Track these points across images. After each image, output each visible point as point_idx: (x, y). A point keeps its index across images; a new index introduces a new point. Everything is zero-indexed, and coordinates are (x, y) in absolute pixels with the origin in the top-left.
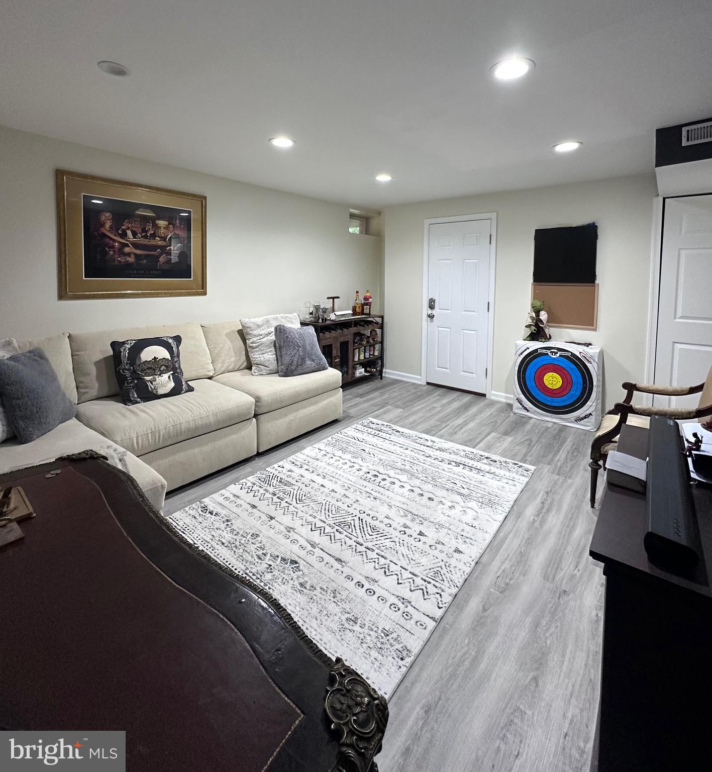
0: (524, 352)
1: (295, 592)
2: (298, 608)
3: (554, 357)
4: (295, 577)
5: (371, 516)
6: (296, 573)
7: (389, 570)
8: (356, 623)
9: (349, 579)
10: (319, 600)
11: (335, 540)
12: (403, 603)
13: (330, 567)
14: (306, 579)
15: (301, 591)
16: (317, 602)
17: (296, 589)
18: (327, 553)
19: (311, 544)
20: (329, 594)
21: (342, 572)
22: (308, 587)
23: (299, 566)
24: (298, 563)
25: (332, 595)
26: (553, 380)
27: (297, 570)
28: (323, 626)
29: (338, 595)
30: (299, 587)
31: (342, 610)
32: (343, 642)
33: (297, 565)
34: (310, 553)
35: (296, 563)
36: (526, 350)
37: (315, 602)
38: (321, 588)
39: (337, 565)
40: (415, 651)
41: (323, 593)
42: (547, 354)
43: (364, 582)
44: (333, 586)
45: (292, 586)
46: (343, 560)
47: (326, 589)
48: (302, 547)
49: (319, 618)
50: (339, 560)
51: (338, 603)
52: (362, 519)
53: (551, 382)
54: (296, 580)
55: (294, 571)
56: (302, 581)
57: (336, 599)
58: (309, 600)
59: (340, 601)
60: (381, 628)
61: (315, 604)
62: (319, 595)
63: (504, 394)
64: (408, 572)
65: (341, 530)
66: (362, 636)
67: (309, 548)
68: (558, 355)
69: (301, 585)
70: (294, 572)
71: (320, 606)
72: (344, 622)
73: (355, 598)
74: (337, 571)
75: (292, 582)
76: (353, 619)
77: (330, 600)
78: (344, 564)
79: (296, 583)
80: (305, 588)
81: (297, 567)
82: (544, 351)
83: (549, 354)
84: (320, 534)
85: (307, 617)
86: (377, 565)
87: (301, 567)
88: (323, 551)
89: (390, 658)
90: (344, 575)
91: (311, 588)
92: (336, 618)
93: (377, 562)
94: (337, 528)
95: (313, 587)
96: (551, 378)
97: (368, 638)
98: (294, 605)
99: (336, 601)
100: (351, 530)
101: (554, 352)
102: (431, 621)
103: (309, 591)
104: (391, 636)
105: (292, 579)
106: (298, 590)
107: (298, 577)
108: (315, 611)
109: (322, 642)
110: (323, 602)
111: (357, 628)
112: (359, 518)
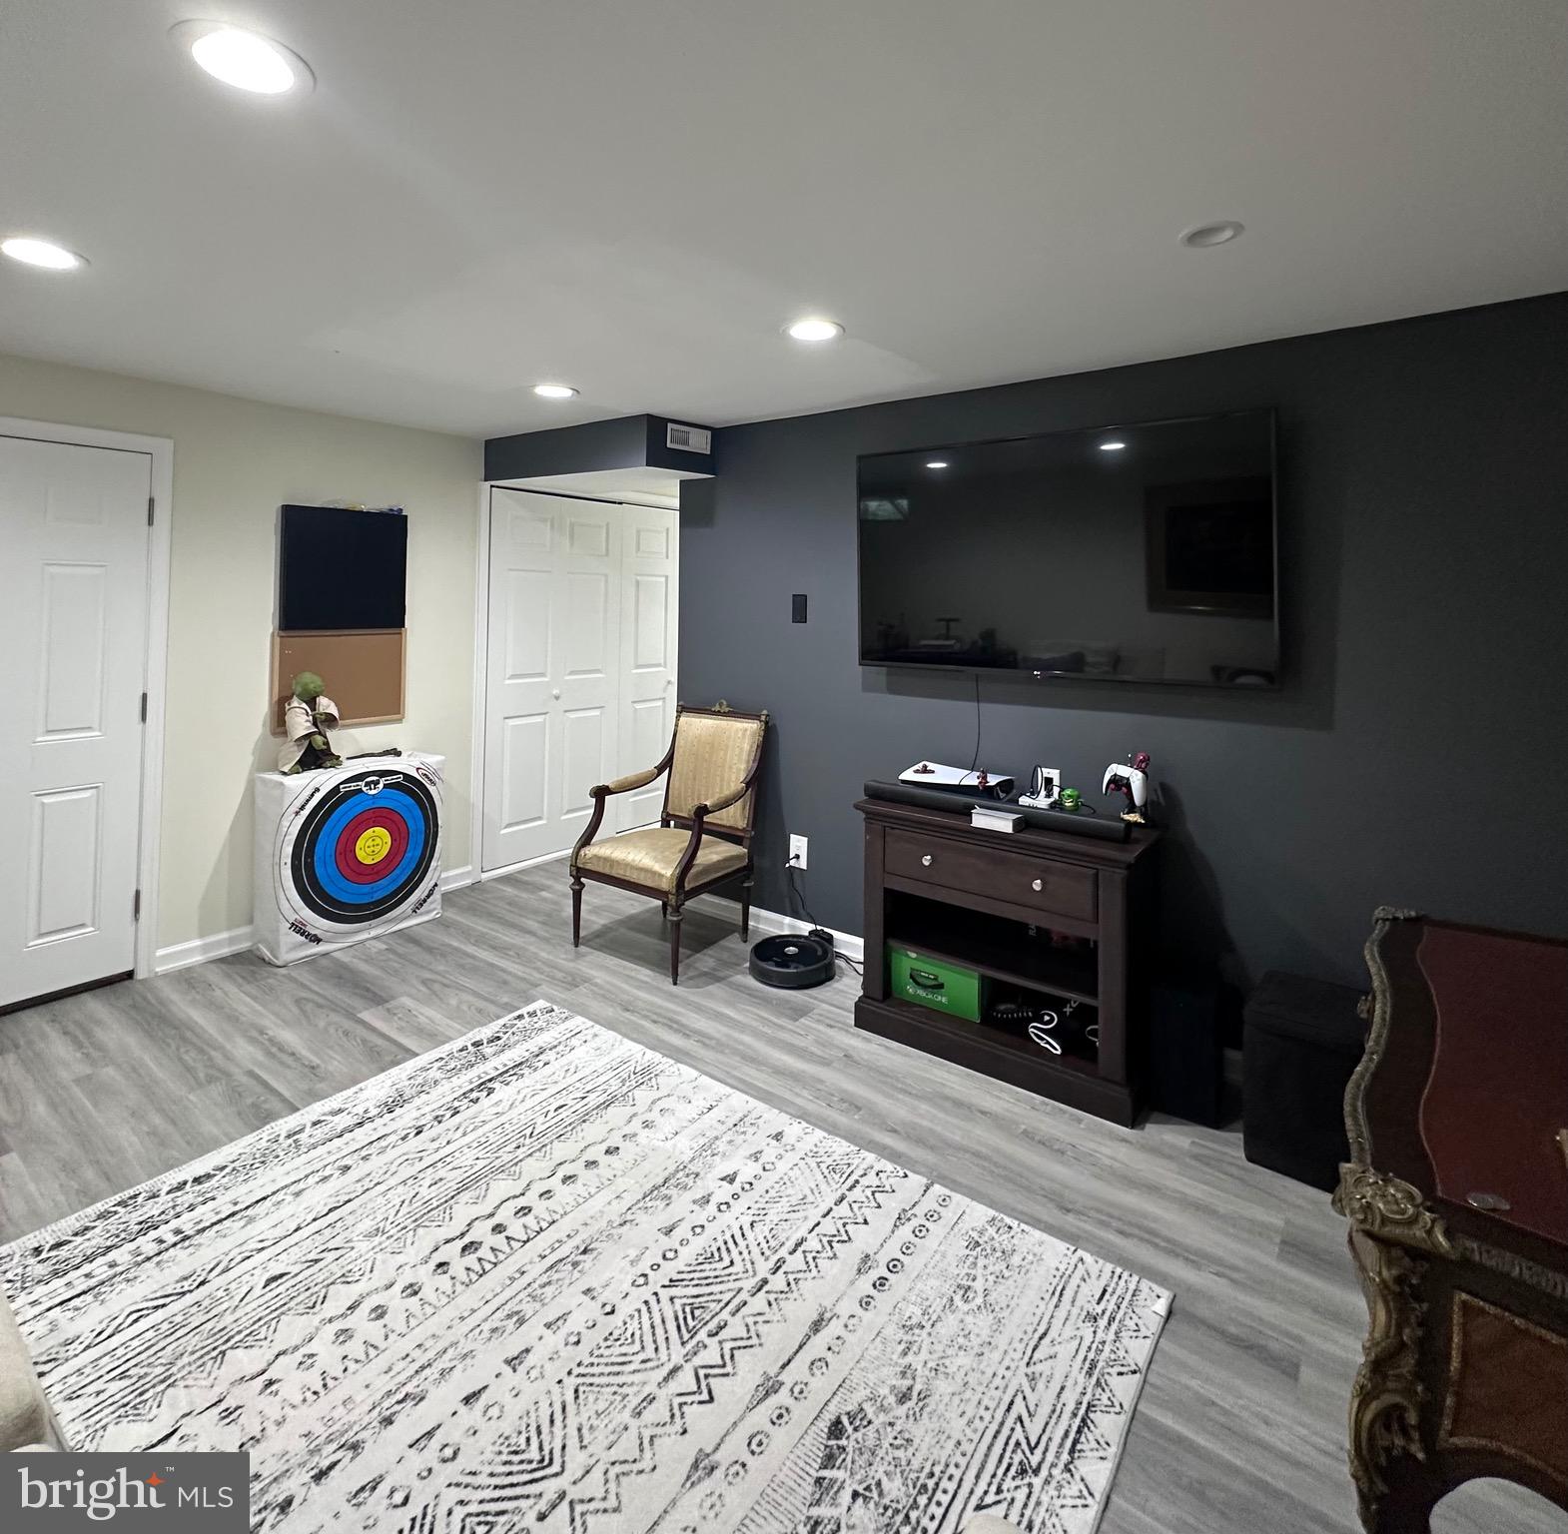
0: (308, 801)
1: (927, 1410)
2: (968, 1394)
3: (373, 792)
4: (883, 1418)
5: (660, 1261)
6: (870, 1416)
7: (835, 1236)
8: (969, 1287)
9: (868, 1303)
10: (935, 1356)
11: (750, 1338)
12: (909, 1219)
13: (840, 1342)
14: (884, 1391)
15: (922, 1396)
16: (942, 1358)
17: (917, 1410)
18: (797, 1351)
19: (767, 1394)
20: (916, 1338)
21: (853, 1316)
22: (908, 1382)
23: (848, 1413)
24: (839, 1417)
25: (917, 1331)
26: (373, 845)
27: (860, 1416)
28: (992, 1340)
29: (914, 1321)
30: (910, 1404)
31: (947, 1311)
32: (1013, 1304)
33: (845, 1420)
34: (798, 1394)
35: (838, 1422)
36: (312, 795)
37: (943, 1361)
38: (905, 1353)
39: (833, 1329)
40: (992, 1213)
41: (915, 1348)
42: (360, 791)
43: (874, 1275)
44: (892, 1332)
45: (912, 1419)
46: (815, 1317)
47: (903, 1346)
48: (780, 1416)
49: (977, 1350)
50: (817, 1326)
51: (934, 1318)
52: (671, 1281)
53: (369, 850)
54: (891, 1414)
55: (865, 1423)
56: (892, 1399)
57: (924, 1323)
58: (941, 1376)
59: (926, 1317)
60: (967, 1252)
61: (947, 1362)
62: (924, 1355)
63: (197, 943)
64: (834, 1207)
65: (712, 1326)
66: (992, 1278)
67: (783, 1397)
68: (381, 786)
69: (903, 1398)
70: (870, 1422)
71: (950, 1352)
72: (973, 1306)
73: (916, 1291)
74: (850, 1327)
75: (899, 1422)
76: (962, 1292)
77: (930, 1334)
78: (827, 1315)
79: (902, 1410)
80: (910, 1389)
81: (851, 1417)
82: (353, 786)
83: (364, 789)
84: (727, 1375)
85: (983, 1373)
86: (823, 1255)
87: (849, 1409)
88: (789, 1361)
89: (1015, 1241)
90: (859, 1311)
91: (909, 1375)
92: (969, 1319)
93: (814, 1254)
94: (702, 1335)
95: (903, 1374)
96: (370, 843)
97: (991, 1268)
98: (962, 1405)
99: (931, 1322)
100: (712, 1305)
101: (372, 782)
102: (932, 1189)
103: (918, 1380)
104: (977, 1238)
105: (891, 1424)
106: (921, 1404)
107: (882, 1409)
108: (965, 1360)
109: (1026, 1338)
110: (939, 1348)
111: (978, 1285)
112: (664, 1286)
